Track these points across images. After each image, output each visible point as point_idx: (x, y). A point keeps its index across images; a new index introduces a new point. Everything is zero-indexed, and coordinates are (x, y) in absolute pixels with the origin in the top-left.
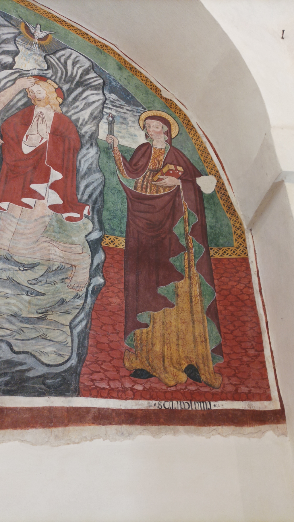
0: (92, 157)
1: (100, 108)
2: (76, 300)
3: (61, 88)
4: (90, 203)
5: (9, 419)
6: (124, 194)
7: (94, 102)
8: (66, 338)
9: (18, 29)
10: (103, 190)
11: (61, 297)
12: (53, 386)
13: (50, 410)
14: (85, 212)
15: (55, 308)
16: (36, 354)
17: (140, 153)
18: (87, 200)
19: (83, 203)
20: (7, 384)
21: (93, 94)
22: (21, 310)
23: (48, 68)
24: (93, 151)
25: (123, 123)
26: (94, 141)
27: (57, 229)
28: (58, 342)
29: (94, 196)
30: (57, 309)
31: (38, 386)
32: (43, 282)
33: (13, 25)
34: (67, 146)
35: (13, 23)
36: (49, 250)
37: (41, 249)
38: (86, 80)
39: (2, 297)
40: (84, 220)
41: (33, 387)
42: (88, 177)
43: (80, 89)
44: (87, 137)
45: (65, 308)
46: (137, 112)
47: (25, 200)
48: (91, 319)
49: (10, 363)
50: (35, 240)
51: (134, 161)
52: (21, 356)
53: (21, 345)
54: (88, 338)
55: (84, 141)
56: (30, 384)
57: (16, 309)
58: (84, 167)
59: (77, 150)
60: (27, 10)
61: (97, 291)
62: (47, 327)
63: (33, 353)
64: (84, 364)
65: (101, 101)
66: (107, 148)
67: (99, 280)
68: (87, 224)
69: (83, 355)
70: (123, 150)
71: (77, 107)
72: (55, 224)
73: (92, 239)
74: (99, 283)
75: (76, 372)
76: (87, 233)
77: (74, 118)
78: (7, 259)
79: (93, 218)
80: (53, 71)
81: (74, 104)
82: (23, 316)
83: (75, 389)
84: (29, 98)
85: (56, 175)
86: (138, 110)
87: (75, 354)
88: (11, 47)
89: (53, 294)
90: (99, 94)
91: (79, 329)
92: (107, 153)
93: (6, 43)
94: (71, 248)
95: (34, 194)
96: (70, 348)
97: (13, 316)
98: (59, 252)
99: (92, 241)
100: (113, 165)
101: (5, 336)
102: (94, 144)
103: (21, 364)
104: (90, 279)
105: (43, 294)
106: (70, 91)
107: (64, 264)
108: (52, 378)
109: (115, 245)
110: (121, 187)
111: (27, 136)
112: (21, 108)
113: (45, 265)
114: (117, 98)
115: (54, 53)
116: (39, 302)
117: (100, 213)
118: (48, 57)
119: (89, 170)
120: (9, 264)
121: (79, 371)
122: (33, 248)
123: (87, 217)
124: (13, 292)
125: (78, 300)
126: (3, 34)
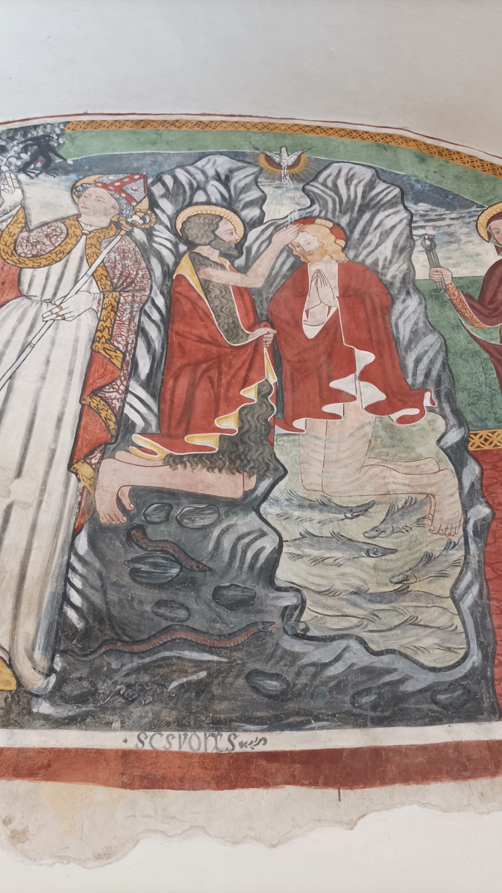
0: (414, 312)
1: (406, 232)
2: (451, 552)
3: (338, 225)
4: (431, 386)
5: (394, 767)
6: (486, 355)
7: (394, 227)
8: (452, 619)
9: (257, 166)
10: (447, 360)
11: (424, 550)
12: (451, 704)
13: (458, 746)
14: (427, 403)
15: (418, 571)
16: (409, 652)
17: (495, 280)
18: (424, 383)
19: (419, 389)
20: (374, 707)
21: (389, 215)
22: (365, 581)
23: (313, 203)
24: (413, 302)
25: (451, 242)
26: (410, 287)
27: (388, 442)
28: (439, 628)
29: (434, 373)
30: (423, 572)
31: (425, 707)
32: (388, 531)
33: (250, 163)
34: (369, 308)
35: (249, 160)
36: (384, 478)
37: (371, 478)
38: (372, 199)
39: (331, 565)
40: (428, 416)
41: (419, 710)
42: (416, 347)
43: (367, 216)
44: (397, 284)
45: (435, 568)
46: (470, 217)
47: (328, 408)
48: (487, 580)
49: (369, 671)
50: (357, 466)
51: (488, 296)
52: (386, 659)
53: (381, 641)
54: (491, 615)
55: (394, 291)
56: (411, 704)
57: (357, 582)
58: (404, 332)
59: (387, 310)
60: (263, 135)
61: (482, 530)
62: (414, 604)
63: (402, 650)
64: (496, 661)
65: (405, 222)
66: (435, 291)
67: (482, 511)
68: (434, 421)
69: (489, 645)
70: (462, 284)
71: (369, 244)
72: (382, 433)
73: (449, 444)
74: (482, 516)
75: (485, 677)
76: (438, 436)
77: (369, 262)
78: (324, 505)
79: (442, 409)
80: (320, 206)
81: (363, 240)
82: (370, 591)
83: (492, 706)
84: (296, 257)
85: (364, 358)
86: (470, 212)
87: (474, 645)
88: (254, 194)
89: (409, 549)
90: (398, 212)
91: (468, 601)
92: (437, 298)
93: (246, 192)
94: (418, 466)
95: (338, 396)
96: (464, 636)
97: (355, 593)
98: (400, 478)
99: (451, 447)
100: (452, 315)
101: (351, 628)
102: (411, 291)
103: (389, 672)
104: (465, 511)
105: (394, 551)
106: (353, 224)
107: (414, 496)
108: (446, 691)
109: (493, 445)
110: (476, 345)
111: (307, 312)
112: (288, 274)
113: (384, 503)
114: (430, 207)
115: (315, 179)
116: (391, 565)
117: (450, 398)
118: (308, 187)
119: (416, 335)
120: (328, 512)
121: (489, 674)
122: (358, 479)
123: (431, 410)
124: (346, 555)
125: (453, 551)
126: (240, 181)
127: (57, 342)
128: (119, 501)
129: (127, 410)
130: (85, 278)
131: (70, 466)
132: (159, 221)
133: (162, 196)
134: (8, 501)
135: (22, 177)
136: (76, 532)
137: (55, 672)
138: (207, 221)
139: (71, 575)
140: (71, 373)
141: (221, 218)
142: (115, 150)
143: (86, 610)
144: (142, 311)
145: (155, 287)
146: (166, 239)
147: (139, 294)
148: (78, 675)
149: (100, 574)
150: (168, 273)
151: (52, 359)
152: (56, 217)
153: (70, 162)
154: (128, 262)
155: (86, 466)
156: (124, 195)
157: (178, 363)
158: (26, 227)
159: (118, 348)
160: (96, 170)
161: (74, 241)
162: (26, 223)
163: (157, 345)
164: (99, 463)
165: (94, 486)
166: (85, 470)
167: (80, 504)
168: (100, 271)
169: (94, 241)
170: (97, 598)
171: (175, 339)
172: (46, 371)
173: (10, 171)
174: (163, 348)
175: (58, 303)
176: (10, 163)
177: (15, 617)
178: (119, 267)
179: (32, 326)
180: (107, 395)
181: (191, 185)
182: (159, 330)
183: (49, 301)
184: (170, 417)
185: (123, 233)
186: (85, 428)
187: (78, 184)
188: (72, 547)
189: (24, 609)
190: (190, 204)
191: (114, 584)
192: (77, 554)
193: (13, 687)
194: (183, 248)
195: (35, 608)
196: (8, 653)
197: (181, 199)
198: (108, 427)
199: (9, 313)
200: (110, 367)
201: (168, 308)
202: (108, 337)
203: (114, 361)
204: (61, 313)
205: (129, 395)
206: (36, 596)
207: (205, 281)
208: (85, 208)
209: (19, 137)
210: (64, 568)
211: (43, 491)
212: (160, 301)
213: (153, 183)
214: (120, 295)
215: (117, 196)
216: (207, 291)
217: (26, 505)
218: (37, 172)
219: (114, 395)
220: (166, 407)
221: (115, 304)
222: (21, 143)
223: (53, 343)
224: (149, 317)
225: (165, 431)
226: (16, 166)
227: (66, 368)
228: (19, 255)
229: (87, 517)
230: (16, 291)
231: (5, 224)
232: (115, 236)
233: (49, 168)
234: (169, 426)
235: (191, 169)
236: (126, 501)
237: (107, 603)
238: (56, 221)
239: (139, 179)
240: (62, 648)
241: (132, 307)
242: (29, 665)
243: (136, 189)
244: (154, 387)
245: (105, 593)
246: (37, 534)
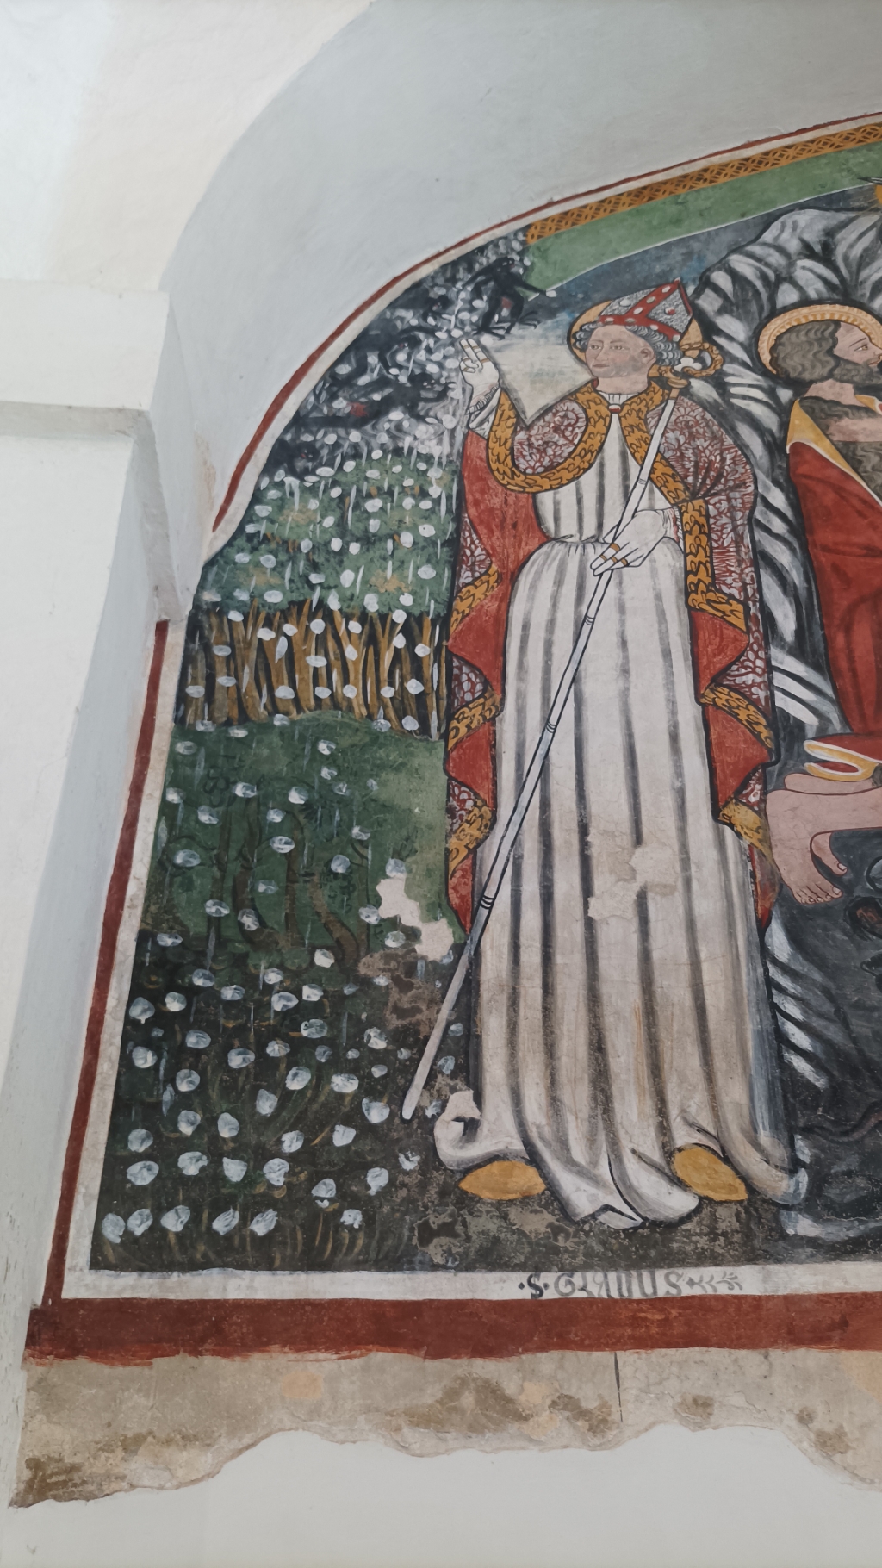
33: (860, 209)
35: (857, 204)
60: (870, 150)
93: (868, 264)
126: (851, 246)
127: (628, 605)
128: (817, 861)
129: (781, 701)
130: (640, 487)
131: (716, 812)
132: (728, 357)
133: (721, 311)
134: (635, 888)
135: (487, 339)
136: (763, 925)
137: (803, 1165)
138: (812, 335)
139: (778, 999)
140: (667, 654)
141: (837, 323)
142: (617, 253)
145: (761, 476)
146: (751, 386)
147: (737, 495)
148: (844, 1168)
149: (826, 991)
150: (775, 446)
151: (629, 637)
152: (559, 394)
153: (551, 293)
154: (700, 442)
155: (743, 809)
156: (654, 327)
157: (843, 601)
158: (520, 423)
159: (731, 597)
160: (597, 296)
161: (600, 427)
162: (517, 416)
163: (796, 577)
164: (763, 800)
165: (766, 840)
166: (744, 816)
167: (753, 875)
168: (660, 468)
169: (633, 420)
170: (834, 1033)
171: (824, 559)
172: (626, 658)
173: (466, 335)
174: (807, 580)
175: (609, 539)
176: (462, 322)
177: (710, 1078)
178: (689, 453)
179: (581, 588)
180: (738, 680)
181: (764, 277)
182: (793, 550)
183: (595, 540)
184: (860, 701)
185: (674, 393)
186: (721, 744)
187: (576, 328)
188: (765, 952)
189: (719, 1063)
190: (774, 313)
191: (857, 1006)
192: (776, 962)
193: (743, 1195)
194: (785, 394)
195: (736, 1059)
196: (717, 1139)
197: (754, 307)
198: (757, 735)
199: (538, 574)
200: (729, 632)
202: (708, 580)
203: (732, 619)
204: (620, 556)
205: (776, 674)
206: (733, 1039)
207: (846, 444)
208: (601, 366)
209: (462, 274)
210: (763, 987)
211: (686, 862)
212: (778, 498)
213: (698, 293)
214: (707, 503)
215: (645, 332)
216: (855, 463)
217: (667, 891)
218: (506, 325)
219: (750, 678)
220: (846, 683)
221: (702, 520)
222: (468, 283)
223: (622, 609)
224: (768, 530)
225: (857, 726)
226: (472, 324)
227: (655, 647)
228: (525, 473)
229: (773, 896)
230: (539, 534)
231: (487, 426)
232: (665, 401)
233: (524, 314)
234: (863, 717)
235: (756, 249)
236: (830, 860)
237: (854, 1040)
238: (562, 400)
239: (671, 292)
240: (801, 1123)
241: (733, 520)
242: (757, 1156)
243: (672, 310)
244: (815, 651)
245: (846, 1024)
246: (699, 935)
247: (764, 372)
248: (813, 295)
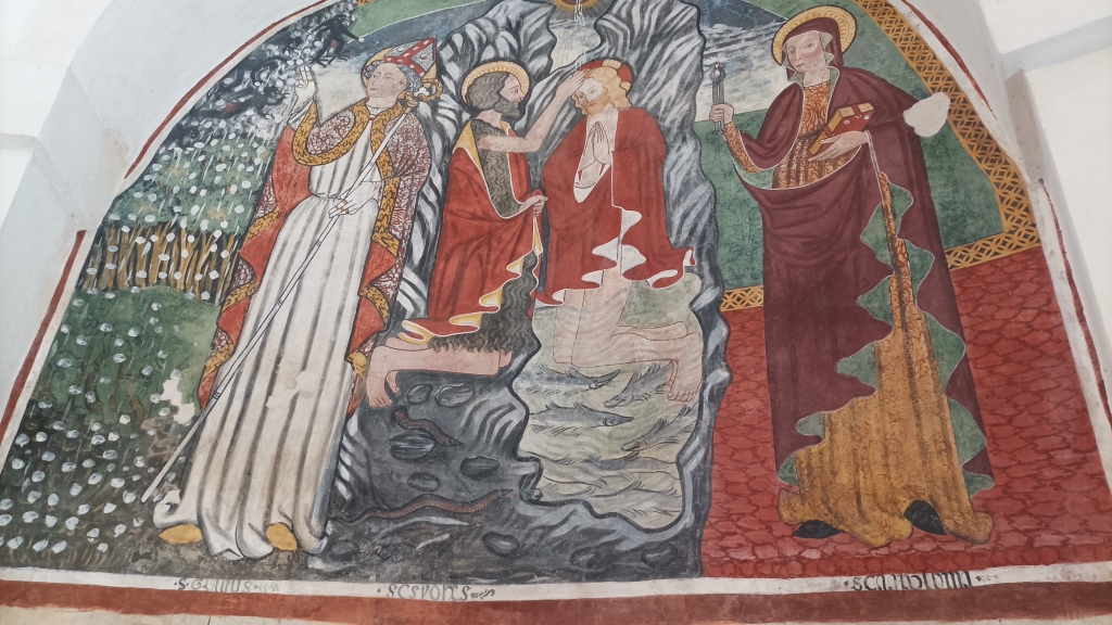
0: (688, 161)
1: (697, 63)
2: (684, 418)
3: (626, 64)
4: (694, 245)
5: (600, 616)
6: (755, 203)
7: (685, 58)
8: (673, 483)
9: (550, 4)
10: (715, 212)
11: (659, 417)
12: (658, 562)
13: (658, 600)
14: (686, 262)
15: (650, 438)
16: (629, 515)
17: (779, 112)
18: (688, 240)
19: (681, 247)
20: (590, 564)
21: (682, 44)
22: (598, 450)
23: (603, 41)
24: (688, 149)
25: (742, 70)
26: (687, 131)
27: (640, 308)
28: (659, 492)
29: (700, 228)
30: (654, 439)
31: (635, 564)
32: (628, 400)
34: (643, 160)
36: (632, 345)
37: (619, 347)
38: (667, 25)
39: (570, 435)
40: (686, 276)
41: (629, 567)
42: (685, 200)
43: (658, 48)
44: (675, 130)
45: (666, 434)
46: (767, 35)
47: (587, 277)
48: (713, 445)
49: (591, 533)
50: (608, 335)
52: (607, 521)
53: (605, 505)
54: (710, 479)
55: (670, 139)
56: (623, 563)
57: (590, 450)
58: (675, 185)
59: (661, 160)
61: (718, 395)
62: (641, 470)
63: (624, 514)
64: (707, 523)
65: (697, 49)
66: (713, 133)
67: (722, 374)
68: (690, 282)
69: (703, 508)
70: (742, 121)
71: (655, 83)
72: (636, 299)
73: (702, 306)
74: (720, 380)
75: (693, 537)
76: (692, 298)
77: (651, 105)
78: (571, 376)
79: (700, 267)
80: (610, 42)
81: (650, 79)
82: (602, 459)
83: (695, 564)
84: (579, 110)
85: (631, 218)
86: (767, 29)
87: (689, 508)
88: (544, 40)
89: (645, 416)
90: (692, 38)
91: (693, 465)
92: (713, 142)
93: (536, 39)
94: (666, 332)
96: (681, 499)
97: (587, 461)
98: (648, 345)
99: (703, 309)
100: (726, 159)
101: (580, 493)
102: (688, 136)
103: (608, 533)
104: (705, 376)
105: (629, 419)
106: (641, 61)
107: (658, 362)
108: (655, 550)
109: (745, 304)
110: (746, 192)
111: (580, 173)
112: (567, 131)
113: (629, 371)
114: (726, 27)
115: (609, 11)
116: (625, 433)
117: (712, 255)
118: (601, 22)
119: (687, 186)
120: (575, 383)
121: (698, 534)
122: (607, 349)
123: (689, 270)
124: (585, 426)
125: (687, 417)
126: (530, 26)
127: (341, 236)
128: (386, 384)
129: (401, 298)
130: (369, 167)
131: (347, 355)
132: (445, 89)
133: (452, 59)
134: (294, 393)
135: (316, 67)
136: (349, 416)
137: (327, 535)
138: (493, 80)
139: (342, 454)
140: (351, 266)
141: (508, 74)
142: (407, 16)
143: (353, 484)
144: (421, 194)
145: (434, 166)
146: (450, 109)
147: (418, 176)
148: (345, 538)
149: (366, 454)
150: (448, 149)
151: (335, 256)
152: (345, 106)
153: (361, 40)
154: (410, 143)
155: (360, 354)
156: (412, 67)
157: (450, 244)
158: (318, 123)
159: (395, 236)
160: (386, 44)
161: (360, 129)
162: (317, 118)
163: (431, 228)
164: (372, 351)
165: (366, 373)
166: (359, 358)
167: (353, 390)
168: (384, 157)
169: (379, 126)
170: (362, 473)
171: (449, 218)
172: (331, 266)
173: (305, 63)
174: (437, 230)
175: (343, 197)
176: (305, 55)
177: (297, 491)
178: (401, 149)
179: (320, 224)
180: (383, 284)
181: (480, 40)
182: (435, 212)
183: (336, 197)
184: (438, 300)
185: (408, 110)
186: (362, 318)
187: (369, 63)
188: (345, 430)
189: (304, 484)
190: (478, 64)
191: (378, 460)
192: (348, 436)
193: (294, 548)
194: (466, 116)
195: (312, 483)
196: (291, 521)
197: (469, 59)
198: (381, 315)
199: (300, 214)
200: (387, 256)
201: (445, 186)
202: (386, 225)
203: (391, 249)
204: (345, 208)
205: (403, 283)
206: (314, 473)
207: (484, 151)
208: (373, 89)
209: (314, 24)
210: (337, 448)
211: (323, 381)
212: (438, 181)
213: (442, 47)
214: (401, 180)
215: (406, 69)
216: (483, 162)
217: (308, 395)
218: (329, 59)
219: (388, 284)
220: (435, 291)
221: (394, 190)
222: (315, 30)
223: (337, 239)
224: (426, 199)
225: (432, 314)
226: (310, 56)
227: (347, 262)
228: (310, 154)
229: (359, 401)
230: (307, 191)
231: (298, 123)
232: (400, 115)
233: (342, 53)
234: (437, 309)
235: (482, 21)
236: (393, 386)
237: (370, 477)
238: (345, 110)
239: (428, 44)
240: (333, 516)
241: (411, 191)
242: (307, 530)
243: (425, 58)
244: (426, 271)
245: (369, 469)
246: (316, 420)
247: (460, 102)
248: (502, 55)
